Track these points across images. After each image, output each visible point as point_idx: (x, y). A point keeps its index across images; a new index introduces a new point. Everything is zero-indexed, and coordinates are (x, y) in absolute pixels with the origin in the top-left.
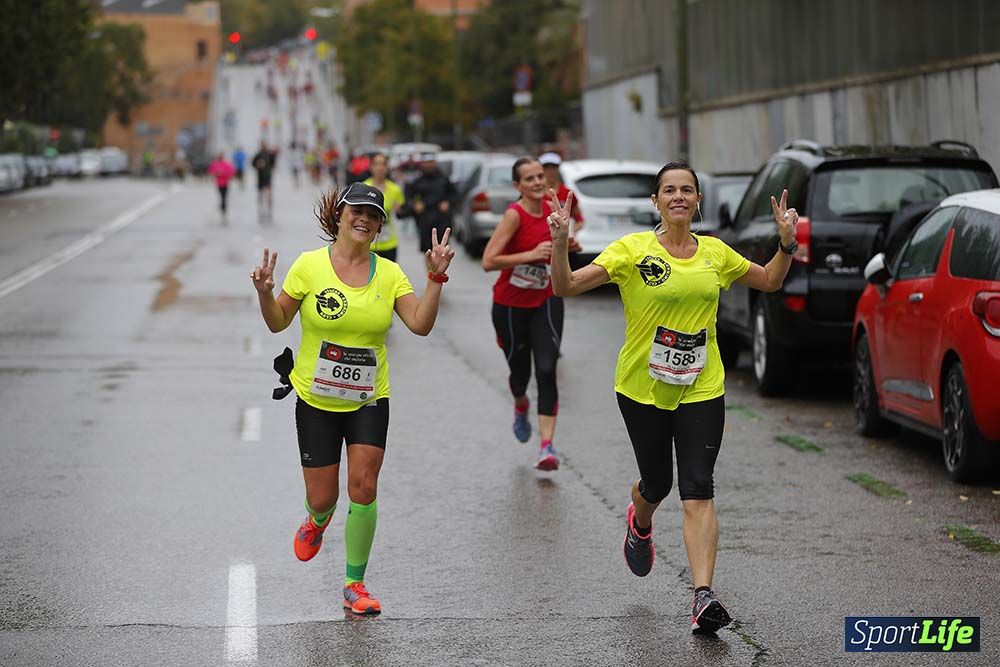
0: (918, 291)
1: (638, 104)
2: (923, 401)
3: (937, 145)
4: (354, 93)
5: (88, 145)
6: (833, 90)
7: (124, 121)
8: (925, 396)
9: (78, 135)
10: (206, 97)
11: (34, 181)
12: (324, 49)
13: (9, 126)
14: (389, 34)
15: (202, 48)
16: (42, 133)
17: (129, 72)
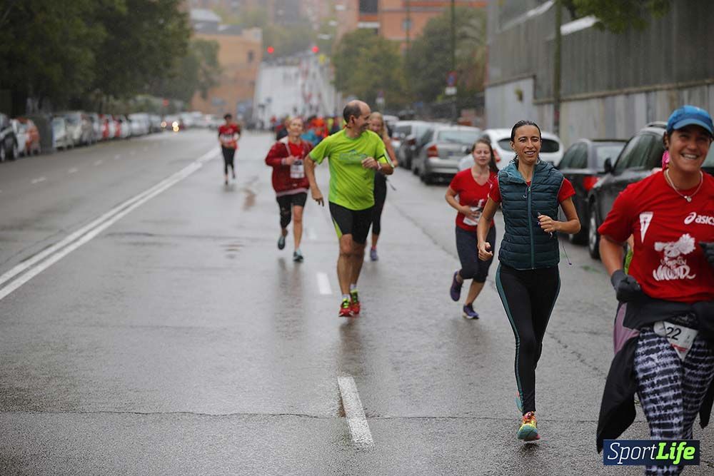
4: (341, 84)
5: (184, 110)
7: (204, 96)
9: (178, 104)
10: (253, 84)
11: (154, 130)
12: (322, 58)
13: (140, 98)
14: (363, 50)
15: (251, 56)
16: (158, 102)
17: (209, 69)
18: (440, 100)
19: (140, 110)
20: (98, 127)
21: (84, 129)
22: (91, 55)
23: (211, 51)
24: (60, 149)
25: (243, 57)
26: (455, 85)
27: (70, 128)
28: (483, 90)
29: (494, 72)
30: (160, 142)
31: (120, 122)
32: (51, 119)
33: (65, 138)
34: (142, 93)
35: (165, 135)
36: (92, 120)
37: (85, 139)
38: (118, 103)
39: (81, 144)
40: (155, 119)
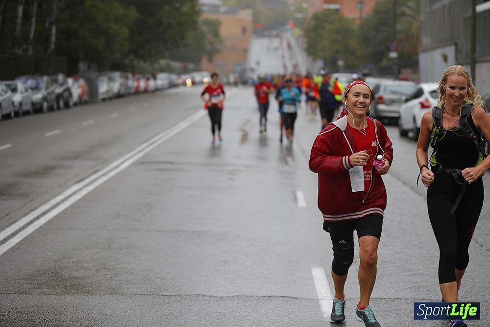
4: (312, 50)
5: (195, 70)
7: (210, 60)
9: (191, 66)
10: (246, 51)
11: (172, 85)
12: (297, 31)
13: (163, 62)
14: (327, 26)
15: (244, 30)
16: (176, 65)
17: (213, 40)
18: (385, 62)
19: (162, 71)
20: (132, 83)
21: (121, 85)
22: (125, 31)
23: (215, 26)
24: (104, 100)
25: (237, 31)
26: (396, 50)
27: (112, 85)
28: (417, 54)
29: (426, 41)
30: (177, 94)
31: (148, 79)
32: (97, 77)
33: (107, 92)
34: (163, 57)
35: (181, 90)
36: (127, 78)
37: (122, 92)
38: (146, 66)
39: (119, 96)
40: (174, 77)
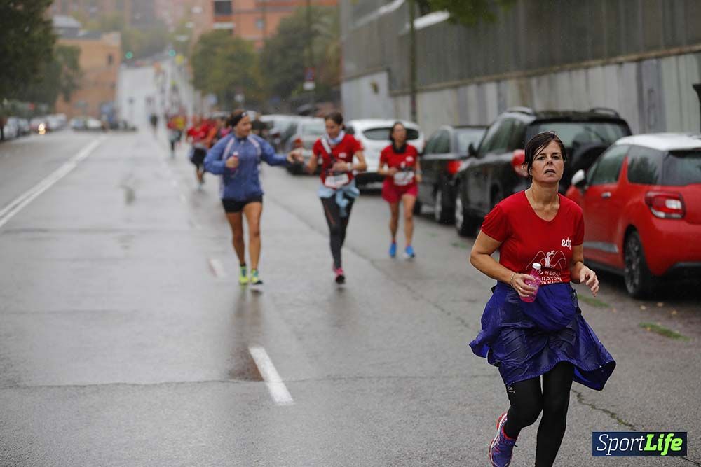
0: (607, 191)
1: (376, 88)
2: (610, 253)
3: (593, 111)
4: (200, 83)
5: (48, 113)
6: (498, 81)
7: (67, 99)
8: (612, 250)
9: (44, 108)
10: (113, 86)
11: (21, 133)
12: (180, 59)
13: (6, 103)
14: (219, 50)
15: (110, 59)
17: (71, 73)
18: (295, 96)
23: (73, 55)
25: (102, 61)
26: (313, 80)
34: (9, 97)
35: (31, 138)
